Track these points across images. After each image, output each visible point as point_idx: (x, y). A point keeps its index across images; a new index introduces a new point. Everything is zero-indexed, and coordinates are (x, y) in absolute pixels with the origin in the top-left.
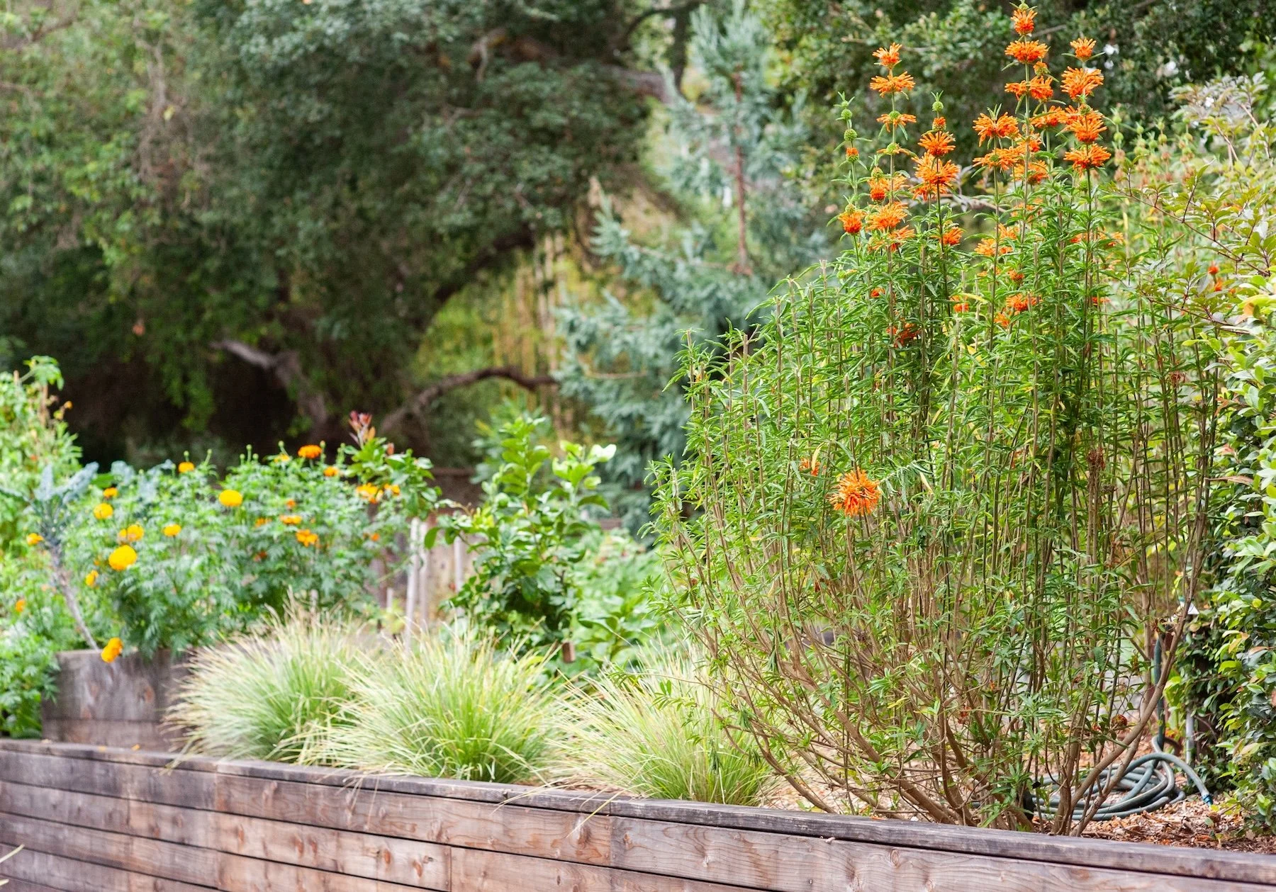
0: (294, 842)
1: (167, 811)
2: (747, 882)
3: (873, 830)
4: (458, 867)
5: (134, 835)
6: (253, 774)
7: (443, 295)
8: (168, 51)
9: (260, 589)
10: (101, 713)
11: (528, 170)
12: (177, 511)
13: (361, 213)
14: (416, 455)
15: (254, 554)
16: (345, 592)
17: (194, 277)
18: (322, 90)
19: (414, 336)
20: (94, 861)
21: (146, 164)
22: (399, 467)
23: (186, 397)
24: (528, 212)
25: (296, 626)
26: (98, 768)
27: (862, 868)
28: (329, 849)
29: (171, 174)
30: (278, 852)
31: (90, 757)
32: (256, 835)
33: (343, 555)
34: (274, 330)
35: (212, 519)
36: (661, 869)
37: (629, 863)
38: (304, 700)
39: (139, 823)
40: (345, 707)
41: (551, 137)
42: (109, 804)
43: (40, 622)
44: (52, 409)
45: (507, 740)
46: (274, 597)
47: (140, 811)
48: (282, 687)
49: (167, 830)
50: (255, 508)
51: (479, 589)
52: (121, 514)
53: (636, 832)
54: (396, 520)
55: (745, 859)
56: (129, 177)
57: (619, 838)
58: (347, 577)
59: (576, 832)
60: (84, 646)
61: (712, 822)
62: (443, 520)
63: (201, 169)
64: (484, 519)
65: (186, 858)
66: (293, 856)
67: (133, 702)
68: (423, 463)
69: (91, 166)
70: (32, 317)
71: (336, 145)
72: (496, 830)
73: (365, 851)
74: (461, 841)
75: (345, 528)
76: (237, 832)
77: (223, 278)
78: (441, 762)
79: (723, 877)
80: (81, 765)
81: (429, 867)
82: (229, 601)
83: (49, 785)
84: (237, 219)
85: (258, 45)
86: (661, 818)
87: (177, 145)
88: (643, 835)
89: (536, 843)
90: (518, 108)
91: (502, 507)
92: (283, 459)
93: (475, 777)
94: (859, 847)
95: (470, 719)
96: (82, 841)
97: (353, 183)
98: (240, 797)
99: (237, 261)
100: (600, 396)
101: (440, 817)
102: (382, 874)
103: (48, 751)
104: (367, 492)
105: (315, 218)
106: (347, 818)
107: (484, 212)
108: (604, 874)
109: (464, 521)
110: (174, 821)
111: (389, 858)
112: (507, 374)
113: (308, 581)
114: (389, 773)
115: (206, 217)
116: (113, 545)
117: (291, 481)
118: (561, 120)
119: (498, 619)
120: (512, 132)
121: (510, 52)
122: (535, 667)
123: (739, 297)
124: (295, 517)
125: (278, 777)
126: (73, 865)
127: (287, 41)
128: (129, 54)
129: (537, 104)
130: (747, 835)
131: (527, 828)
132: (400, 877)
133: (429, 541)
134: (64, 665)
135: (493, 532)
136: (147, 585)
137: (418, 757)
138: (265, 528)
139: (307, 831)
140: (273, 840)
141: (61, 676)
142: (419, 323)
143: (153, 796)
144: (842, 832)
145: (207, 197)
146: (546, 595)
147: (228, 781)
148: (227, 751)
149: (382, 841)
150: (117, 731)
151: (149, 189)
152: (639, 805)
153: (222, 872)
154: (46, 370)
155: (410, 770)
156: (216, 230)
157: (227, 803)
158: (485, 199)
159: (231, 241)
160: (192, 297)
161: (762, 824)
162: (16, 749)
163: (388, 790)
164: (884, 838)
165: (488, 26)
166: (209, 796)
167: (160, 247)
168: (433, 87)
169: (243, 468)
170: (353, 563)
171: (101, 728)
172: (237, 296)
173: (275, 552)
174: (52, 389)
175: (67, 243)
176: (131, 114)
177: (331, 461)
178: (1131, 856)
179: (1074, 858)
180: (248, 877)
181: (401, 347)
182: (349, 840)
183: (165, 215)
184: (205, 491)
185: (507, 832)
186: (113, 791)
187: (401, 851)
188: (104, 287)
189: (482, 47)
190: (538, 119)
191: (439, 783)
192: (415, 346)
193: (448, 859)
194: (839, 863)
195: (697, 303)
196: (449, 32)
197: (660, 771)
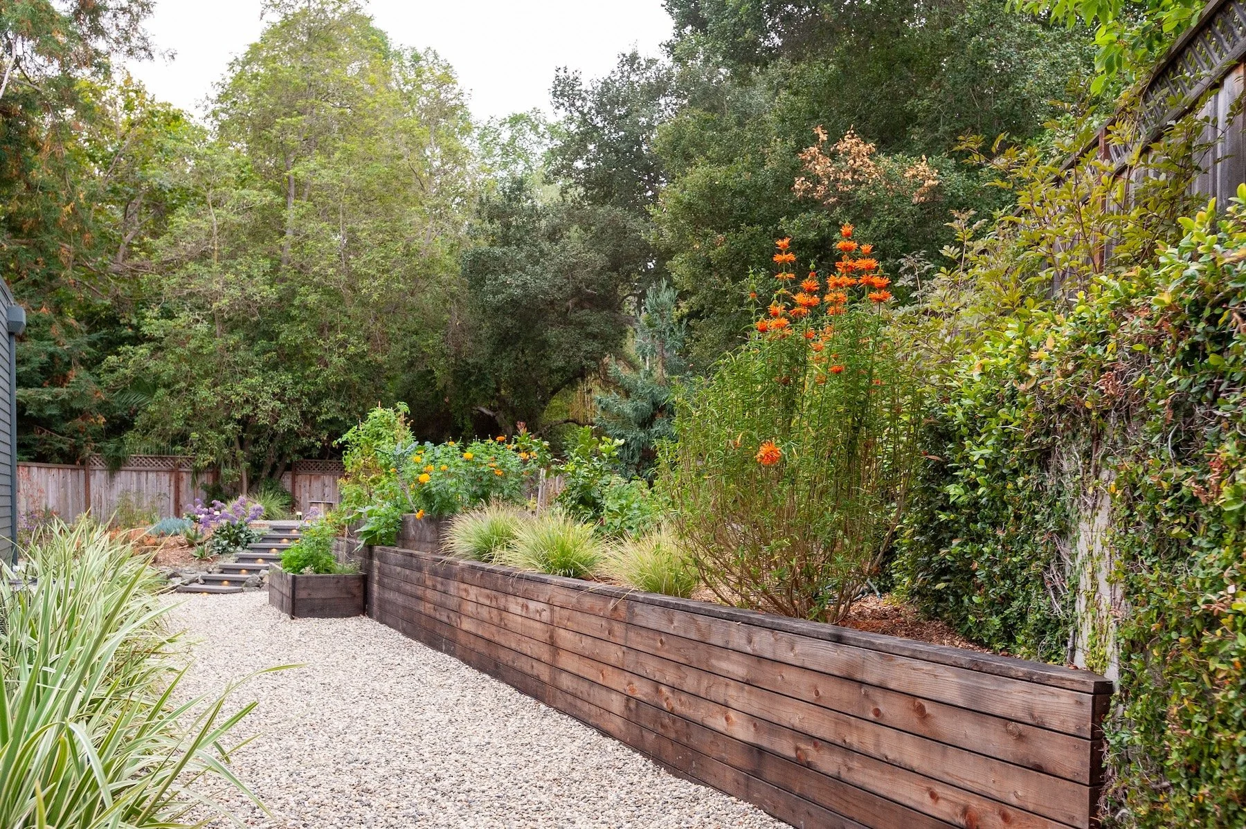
0: (488, 597)
1: (439, 579)
2: (694, 637)
3: (763, 621)
4: (557, 615)
5: (427, 587)
6: (473, 567)
7: (553, 393)
8: (458, 301)
9: (479, 492)
10: (417, 538)
11: (585, 348)
12: (447, 460)
13: (526, 362)
14: (544, 440)
15: (477, 478)
16: (513, 495)
17: (467, 383)
18: (512, 315)
19: (542, 406)
20: (412, 596)
21: (450, 342)
22: (536, 444)
23: (463, 424)
24: (584, 362)
25: (494, 507)
26: (414, 560)
27: (756, 639)
28: (502, 601)
29: (458, 345)
30: (482, 600)
31: (411, 555)
32: (473, 592)
33: (512, 480)
34: (495, 403)
35: (460, 464)
36: (651, 626)
37: (634, 622)
38: (496, 538)
39: (429, 583)
40: (512, 541)
41: (594, 337)
42: (417, 574)
43: (396, 502)
44: (406, 422)
45: (579, 559)
46: (485, 496)
47: (429, 578)
48: (486, 531)
49: (439, 587)
50: (478, 460)
51: (567, 495)
52: (424, 460)
53: (638, 609)
54: (534, 466)
55: (693, 628)
56: (444, 346)
57: (630, 609)
58: (514, 488)
59: (611, 605)
60: (412, 512)
61: (677, 607)
62: (554, 467)
63: (470, 344)
64: (571, 467)
65: (446, 598)
66: (488, 603)
67: (429, 536)
68: (546, 443)
69: (431, 341)
70: (411, 396)
71: (518, 336)
72: (574, 600)
73: (517, 604)
74: (558, 604)
75: (514, 469)
76: (466, 590)
77: (477, 383)
78: (550, 569)
79: (682, 634)
80: (409, 558)
81: (544, 613)
82: (466, 497)
83: (396, 565)
84: (482, 362)
85: (490, 298)
86: (652, 603)
87: (461, 335)
88: (642, 610)
89: (592, 608)
90: (582, 325)
91: (578, 462)
92: (490, 441)
93: (565, 575)
94: (755, 629)
95: (563, 551)
96: (408, 587)
97: (523, 352)
98: (467, 576)
99: (482, 378)
100: (609, 427)
101: (549, 593)
102: (524, 614)
103: (396, 552)
104: (523, 455)
105: (510, 362)
106: (511, 590)
107: (569, 362)
108: (623, 626)
109: (562, 468)
110: (442, 584)
111: (527, 607)
112: (574, 421)
113: (499, 490)
114: (528, 571)
115: (470, 361)
116: (421, 473)
117: (493, 450)
118: (597, 330)
119: (574, 507)
120: (579, 334)
121: (579, 305)
122: (590, 528)
123: (661, 393)
124: (494, 465)
125: (482, 569)
126: (404, 597)
127: (500, 297)
128: (445, 301)
129: (589, 324)
130: (695, 616)
131: (588, 602)
132: (532, 615)
133: (547, 475)
134: (404, 519)
135: (574, 472)
136: (434, 489)
137: (541, 566)
138: (482, 468)
139: (494, 593)
140: (480, 595)
141: (403, 523)
142: (545, 402)
143: (435, 573)
144: (746, 620)
145: (471, 353)
146: (594, 498)
147: (463, 569)
148: (464, 556)
149: (524, 600)
150: (423, 546)
151: (451, 350)
152: (641, 596)
153: (460, 606)
154: (403, 407)
155: (536, 570)
156: (475, 366)
157: (462, 578)
158: (569, 357)
159: (480, 370)
160: (466, 390)
161: (703, 612)
162: (385, 550)
163: (528, 579)
164: (769, 626)
165: (573, 296)
166: (456, 575)
167: (455, 372)
168: (553, 317)
169: (474, 444)
170: (516, 483)
171: (417, 544)
172: (481, 390)
173: (485, 478)
174: (406, 414)
175: (422, 368)
176: (445, 323)
177: (509, 443)
178: (921, 652)
179: (884, 648)
180: (470, 609)
181: (539, 410)
182: (511, 598)
183: (456, 360)
184: (458, 453)
185: (578, 602)
186: (420, 569)
187: (532, 605)
188: (434, 385)
189: (570, 304)
190: (589, 329)
191: (549, 577)
192: (543, 410)
193: (552, 611)
194: (744, 635)
195: (645, 394)
196: (559, 296)
197: (652, 581)
